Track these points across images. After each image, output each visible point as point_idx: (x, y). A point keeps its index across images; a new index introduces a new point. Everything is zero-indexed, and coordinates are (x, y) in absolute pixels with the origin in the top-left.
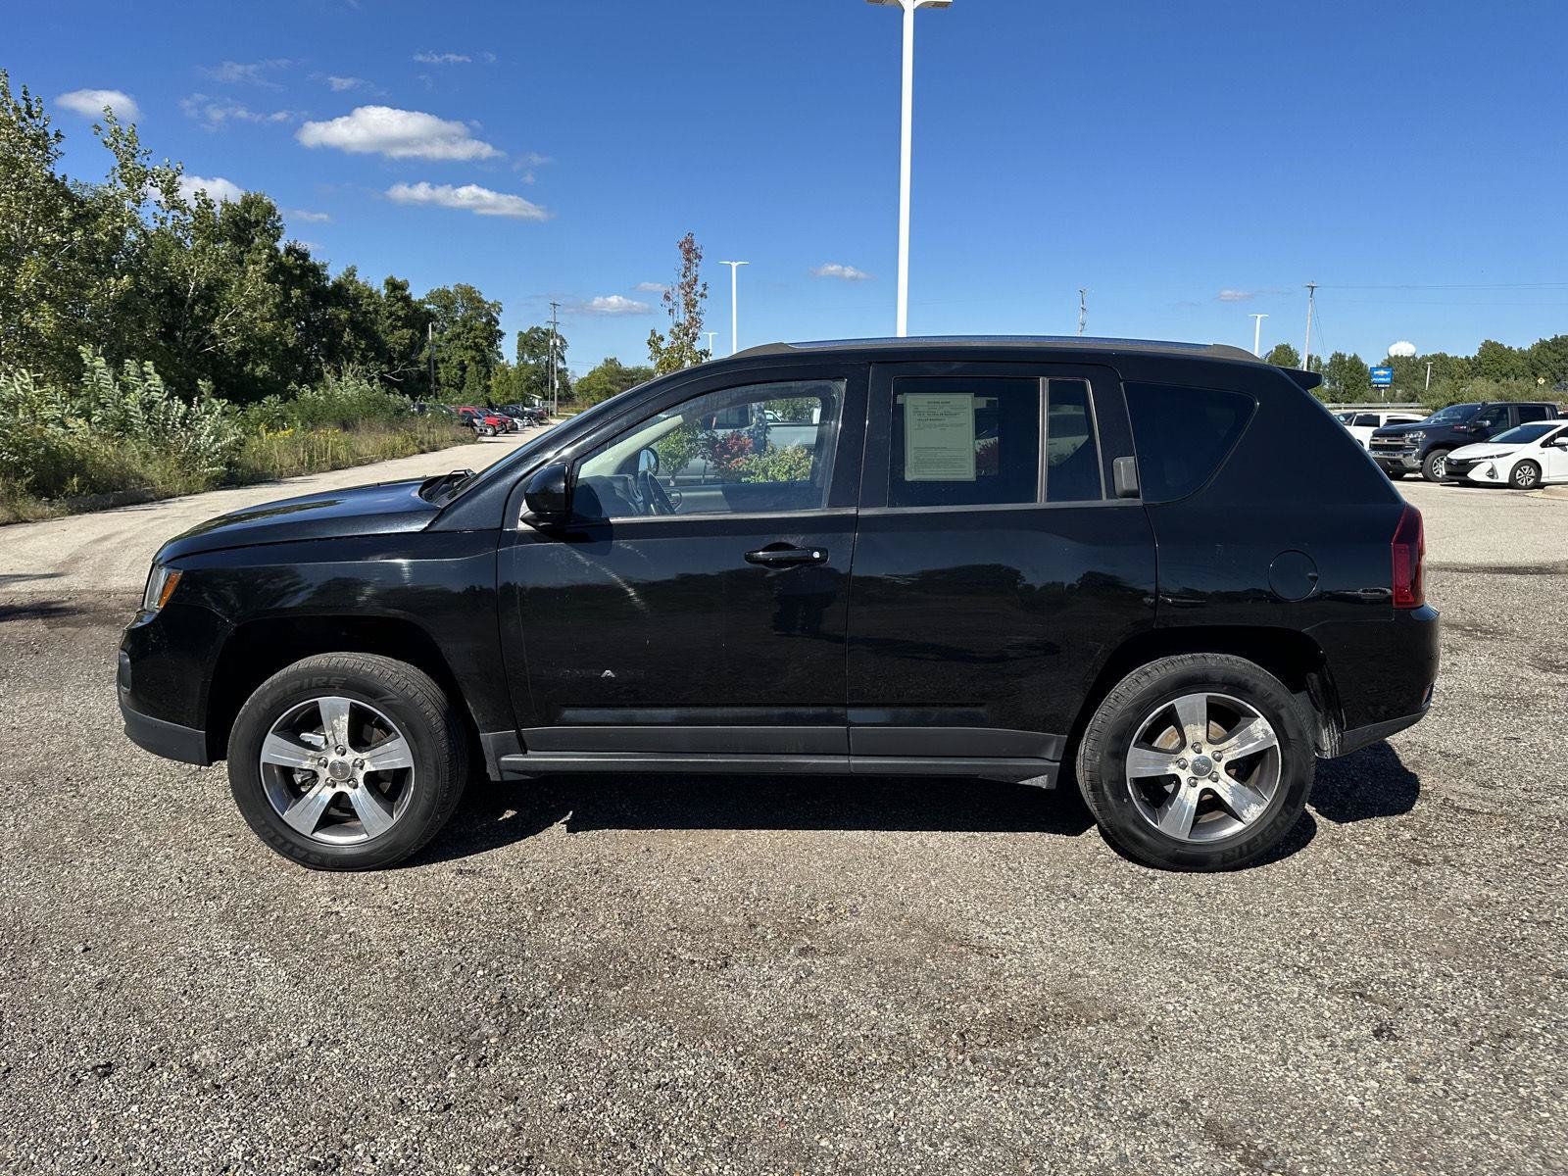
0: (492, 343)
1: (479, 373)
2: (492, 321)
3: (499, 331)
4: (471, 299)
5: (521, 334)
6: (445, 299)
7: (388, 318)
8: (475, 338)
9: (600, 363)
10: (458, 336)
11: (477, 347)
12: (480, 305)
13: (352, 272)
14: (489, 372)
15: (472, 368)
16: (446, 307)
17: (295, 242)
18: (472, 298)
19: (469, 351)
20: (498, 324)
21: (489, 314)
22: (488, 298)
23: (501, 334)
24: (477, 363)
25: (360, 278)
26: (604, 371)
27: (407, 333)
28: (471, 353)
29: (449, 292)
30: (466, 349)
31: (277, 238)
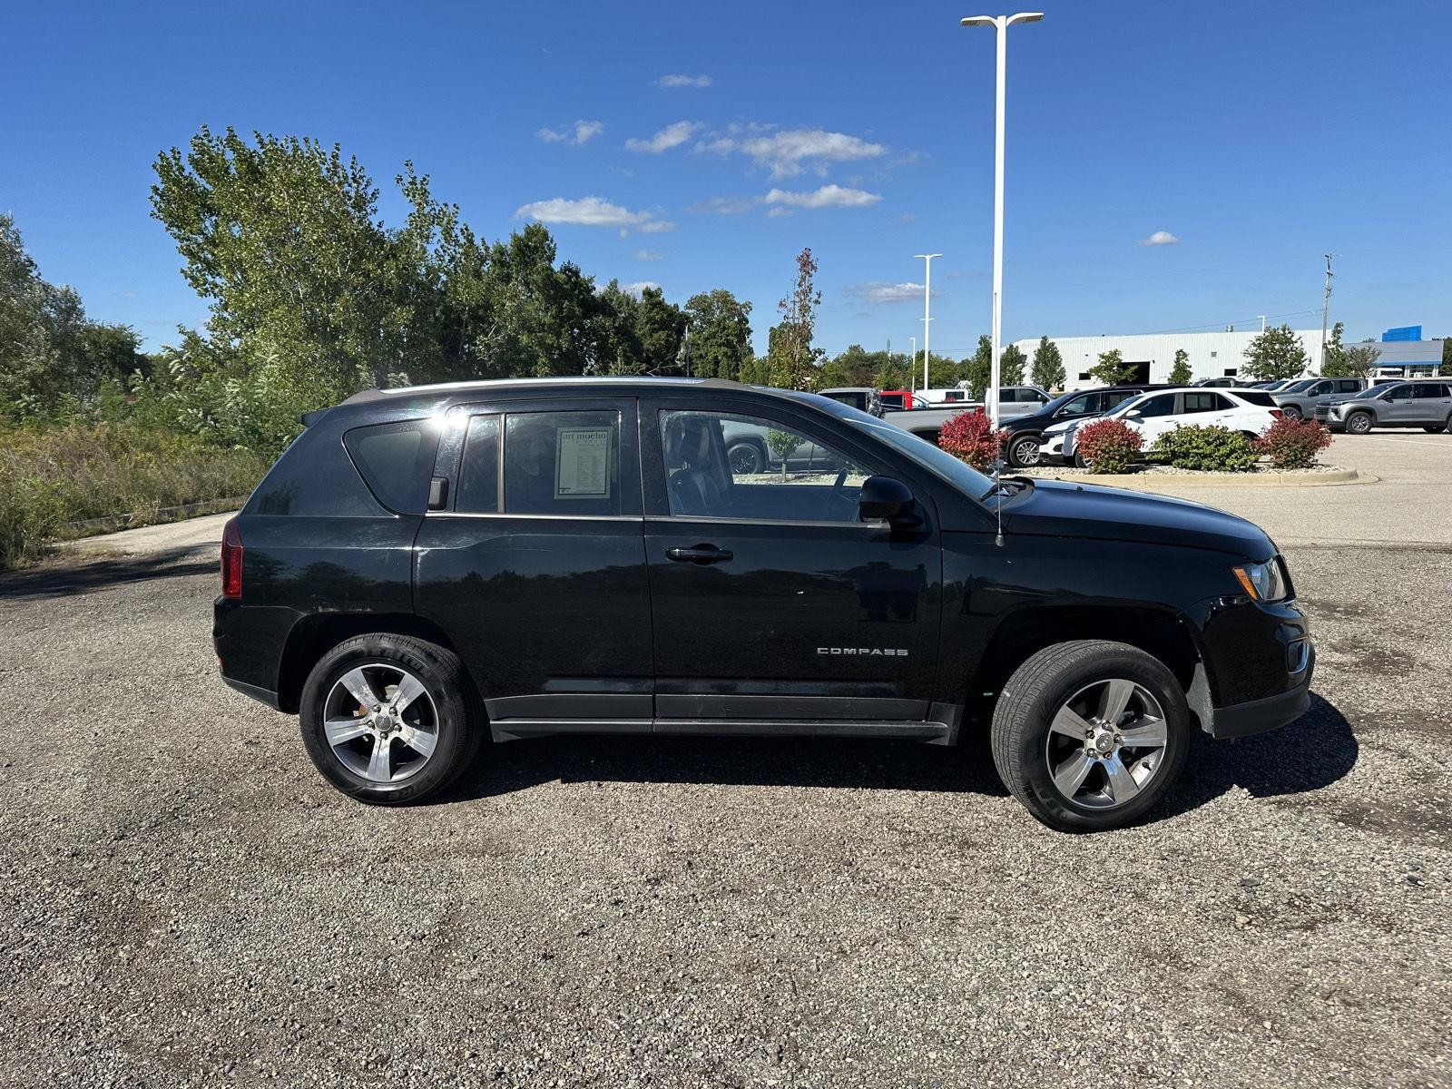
0: (742, 340)
1: (729, 366)
2: (744, 320)
3: (748, 328)
4: (725, 302)
5: (772, 329)
6: (701, 304)
7: (647, 323)
8: (728, 336)
9: (845, 351)
10: (713, 335)
11: (728, 344)
12: (733, 306)
13: (614, 284)
14: (738, 365)
15: (724, 362)
16: (704, 310)
17: (569, 262)
18: (725, 299)
19: (723, 348)
20: (748, 322)
21: (740, 314)
22: (740, 300)
23: (749, 331)
24: (728, 357)
25: (622, 288)
26: (848, 359)
27: (662, 334)
28: (724, 349)
29: (706, 297)
30: (720, 346)
31: (551, 259)
